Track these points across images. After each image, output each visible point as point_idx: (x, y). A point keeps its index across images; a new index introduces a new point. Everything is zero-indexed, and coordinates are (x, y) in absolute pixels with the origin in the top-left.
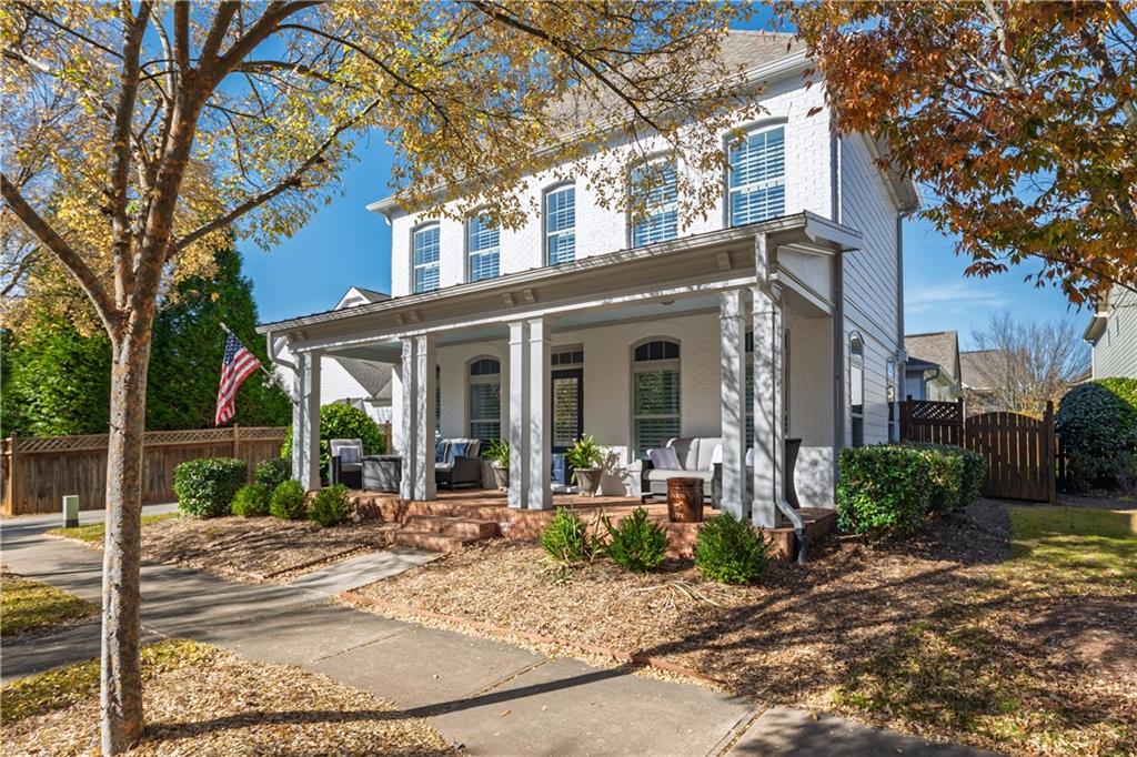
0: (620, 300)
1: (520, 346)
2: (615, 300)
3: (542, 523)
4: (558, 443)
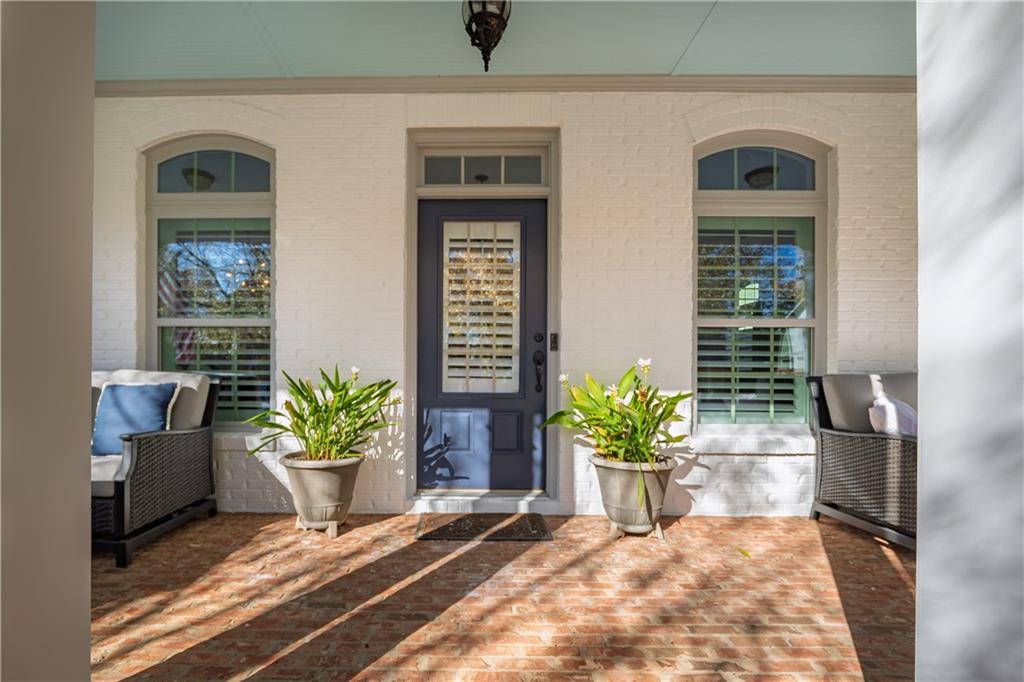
4: (452, 384)
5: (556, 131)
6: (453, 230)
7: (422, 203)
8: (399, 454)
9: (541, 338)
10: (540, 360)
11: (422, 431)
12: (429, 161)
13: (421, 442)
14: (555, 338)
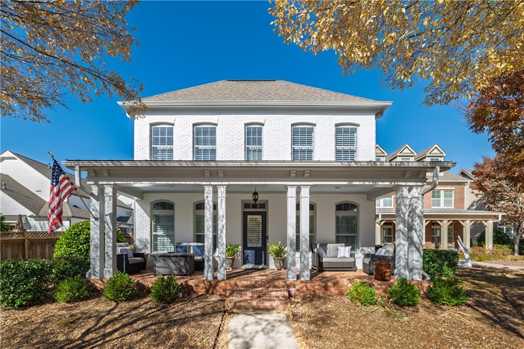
0: (357, 183)
1: (295, 198)
2: (354, 183)
3: (316, 287)
4: (249, 245)
5: (268, 200)
6: (249, 217)
7: (244, 212)
8: (240, 258)
9: (265, 237)
10: (265, 241)
11: (244, 254)
12: (245, 204)
13: (244, 255)
14: (268, 237)
